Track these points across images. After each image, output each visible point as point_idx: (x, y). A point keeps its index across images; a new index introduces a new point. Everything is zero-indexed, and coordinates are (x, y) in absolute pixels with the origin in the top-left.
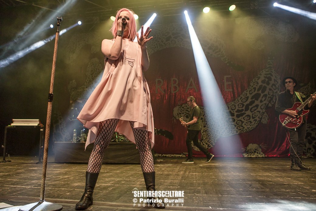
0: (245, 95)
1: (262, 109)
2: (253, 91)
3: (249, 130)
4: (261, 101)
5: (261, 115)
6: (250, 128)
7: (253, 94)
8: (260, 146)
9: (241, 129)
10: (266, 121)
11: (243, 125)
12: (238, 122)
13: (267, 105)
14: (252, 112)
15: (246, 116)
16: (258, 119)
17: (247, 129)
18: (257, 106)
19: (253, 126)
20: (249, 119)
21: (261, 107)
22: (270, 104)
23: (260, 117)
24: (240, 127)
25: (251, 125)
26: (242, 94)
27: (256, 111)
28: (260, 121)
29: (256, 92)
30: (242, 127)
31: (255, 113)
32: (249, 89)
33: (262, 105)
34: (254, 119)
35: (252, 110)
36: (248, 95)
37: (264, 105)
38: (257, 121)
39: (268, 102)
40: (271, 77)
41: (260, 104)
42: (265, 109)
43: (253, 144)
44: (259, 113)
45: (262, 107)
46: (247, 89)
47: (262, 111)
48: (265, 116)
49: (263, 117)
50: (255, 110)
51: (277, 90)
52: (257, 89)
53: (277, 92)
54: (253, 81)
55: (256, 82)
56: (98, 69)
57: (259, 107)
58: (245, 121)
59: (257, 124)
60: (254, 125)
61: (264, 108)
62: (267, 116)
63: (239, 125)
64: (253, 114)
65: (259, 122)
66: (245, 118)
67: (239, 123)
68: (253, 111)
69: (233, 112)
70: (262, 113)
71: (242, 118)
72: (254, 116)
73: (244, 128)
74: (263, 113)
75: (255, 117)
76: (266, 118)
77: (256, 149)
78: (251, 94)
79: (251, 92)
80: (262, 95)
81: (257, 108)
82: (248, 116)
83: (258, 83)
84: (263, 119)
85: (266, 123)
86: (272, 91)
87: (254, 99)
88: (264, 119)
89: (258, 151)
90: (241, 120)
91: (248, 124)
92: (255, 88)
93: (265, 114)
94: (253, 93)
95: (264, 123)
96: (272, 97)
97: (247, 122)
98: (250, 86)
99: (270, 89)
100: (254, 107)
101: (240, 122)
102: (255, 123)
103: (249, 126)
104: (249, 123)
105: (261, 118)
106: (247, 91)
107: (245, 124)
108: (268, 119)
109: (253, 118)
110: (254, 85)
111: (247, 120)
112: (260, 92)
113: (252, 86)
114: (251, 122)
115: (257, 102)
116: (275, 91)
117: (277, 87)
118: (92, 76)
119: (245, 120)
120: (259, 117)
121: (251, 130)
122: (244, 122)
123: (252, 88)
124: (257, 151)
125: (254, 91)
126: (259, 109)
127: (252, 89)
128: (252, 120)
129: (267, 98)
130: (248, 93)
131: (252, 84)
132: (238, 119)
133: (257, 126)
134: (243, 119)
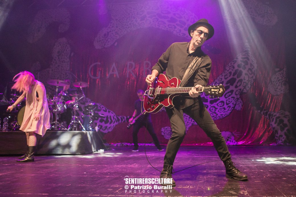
0: (220, 80)
1: (236, 95)
2: (228, 76)
3: (222, 117)
4: (236, 87)
5: (236, 101)
6: (223, 114)
7: (228, 79)
8: (233, 134)
9: (214, 116)
10: (240, 107)
11: (217, 112)
12: (211, 108)
13: (242, 90)
14: (226, 98)
15: (220, 102)
16: (232, 106)
17: (220, 116)
18: (232, 91)
19: (226, 113)
20: (222, 105)
21: (235, 92)
22: (244, 89)
23: (235, 103)
24: (213, 114)
25: (224, 112)
26: (217, 78)
27: (230, 97)
28: (234, 107)
29: (232, 77)
30: (216, 114)
31: (229, 99)
32: (224, 73)
33: (237, 91)
34: (228, 106)
35: (226, 96)
36: (223, 80)
37: (239, 90)
38: (231, 107)
39: (243, 88)
40: (248, 61)
41: (235, 90)
42: (240, 95)
43: (225, 131)
44: (234, 99)
45: (237, 93)
46: (222, 74)
47: (237, 97)
48: (239, 102)
49: (237, 104)
50: (230, 95)
51: (253, 75)
52: (232, 74)
53: (252, 77)
54: (229, 65)
55: (232, 66)
56: (65, 50)
57: (234, 92)
58: (219, 108)
59: (231, 111)
60: (228, 112)
61: (238, 94)
62: (241, 102)
63: (212, 111)
64: (227, 100)
65: (232, 109)
66: (219, 104)
67: (212, 110)
68: (228, 97)
69: (207, 97)
70: (236, 99)
71: (215, 105)
72: (228, 102)
73: (217, 115)
74: (238, 99)
75: (229, 104)
76: (240, 104)
77: (228, 137)
78: (226, 79)
79: (226, 77)
80: (238, 80)
81: (232, 94)
82: (223, 102)
83: (234, 67)
84: (237, 106)
85: (240, 110)
86: (248, 75)
87: (229, 84)
88: (239, 105)
89: (231, 139)
90: (214, 107)
91: (222, 111)
92: (230, 73)
93: (240, 100)
94: (228, 77)
95: (238, 109)
96: (247, 82)
97: (220, 109)
98: (226, 70)
99: (246, 74)
100: (229, 92)
101: (214, 108)
102: (229, 109)
103: (222, 113)
104: (223, 109)
105: (235, 105)
106: (222, 76)
107: (219, 111)
108: (242, 106)
109: (227, 104)
110: (230, 69)
111: (221, 106)
112: (235, 77)
113: (228, 71)
114: (224, 109)
115: (231, 88)
116: (251, 76)
117: (253, 71)
118: (59, 58)
119: (218, 106)
120: (233, 103)
121: (225, 116)
122: (217, 108)
123: (228, 72)
124: (229, 139)
125: (230, 76)
126: (233, 95)
127: (227, 74)
128: (226, 106)
129: (243, 82)
130: (223, 77)
131: (227, 68)
132: (212, 105)
133: (231, 113)
134: (217, 106)
